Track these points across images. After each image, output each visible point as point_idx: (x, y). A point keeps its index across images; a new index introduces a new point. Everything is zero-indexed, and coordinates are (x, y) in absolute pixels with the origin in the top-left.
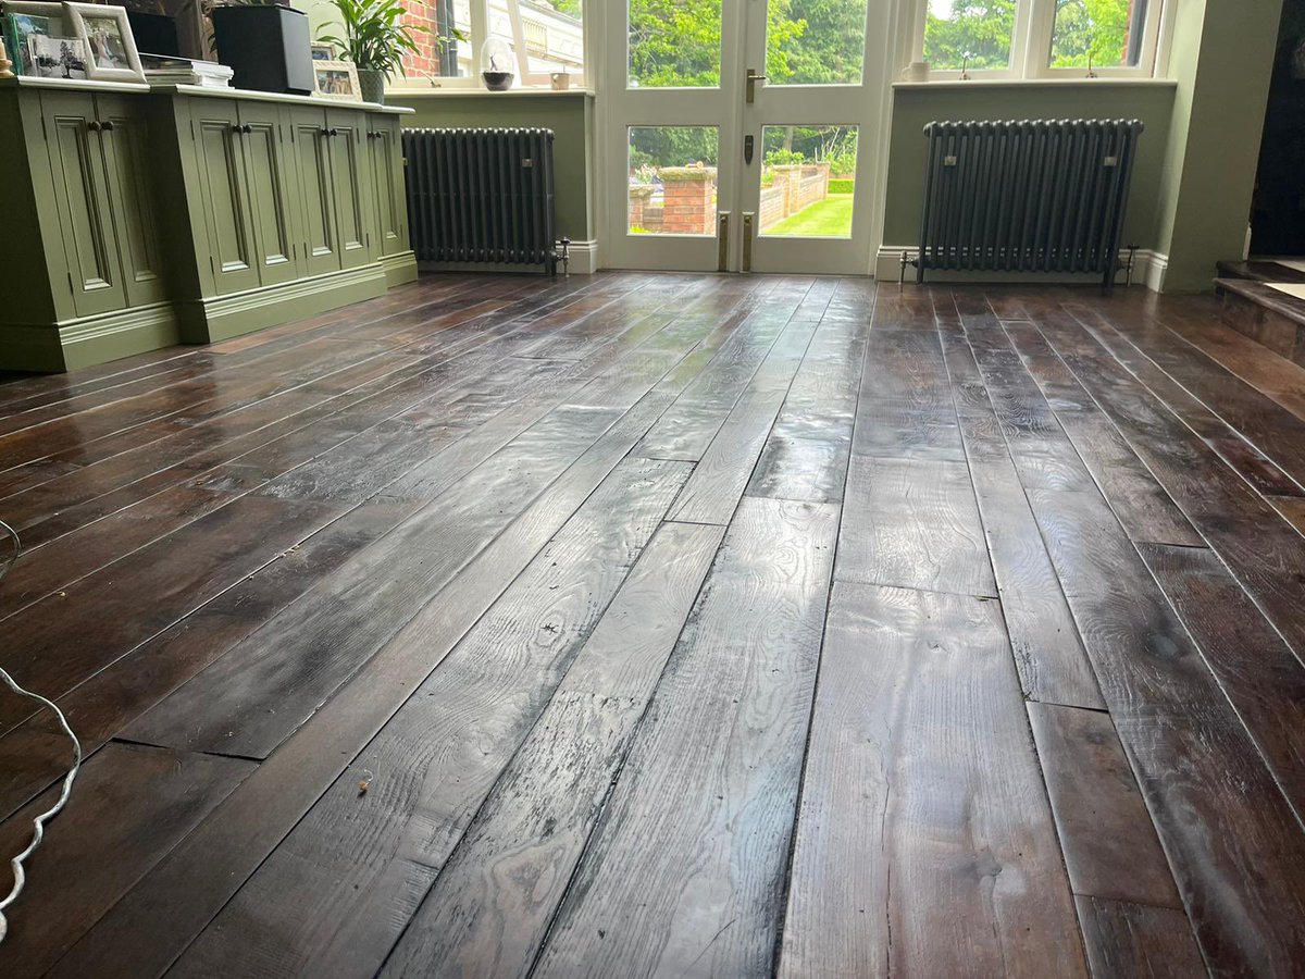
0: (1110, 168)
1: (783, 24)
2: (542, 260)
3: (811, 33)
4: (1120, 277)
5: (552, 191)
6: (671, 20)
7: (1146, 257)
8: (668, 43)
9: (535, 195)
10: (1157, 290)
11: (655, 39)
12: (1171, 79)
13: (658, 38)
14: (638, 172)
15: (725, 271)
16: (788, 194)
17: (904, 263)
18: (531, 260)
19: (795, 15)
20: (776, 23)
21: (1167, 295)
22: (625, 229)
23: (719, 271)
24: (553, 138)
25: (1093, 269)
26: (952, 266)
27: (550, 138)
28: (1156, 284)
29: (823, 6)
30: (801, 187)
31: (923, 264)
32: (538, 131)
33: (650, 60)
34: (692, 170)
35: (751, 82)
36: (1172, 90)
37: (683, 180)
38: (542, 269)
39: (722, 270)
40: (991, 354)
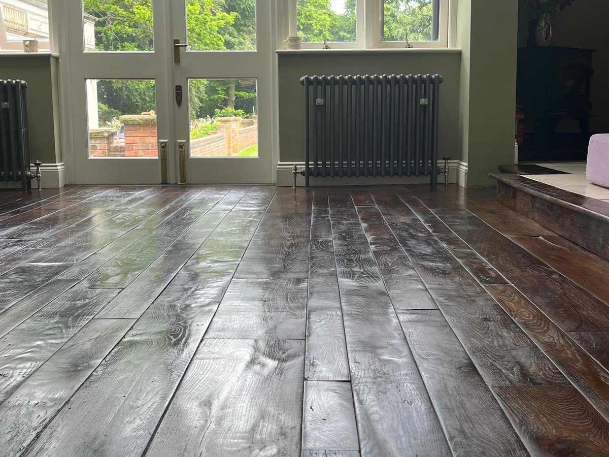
0: (425, 106)
1: (220, 14)
2: (19, 178)
3: (243, 22)
4: (440, 179)
5: (26, 126)
6: (131, 10)
7: (456, 165)
8: (130, 27)
9: (12, 129)
10: (464, 187)
11: (119, 23)
12: (459, 48)
13: (121, 22)
14: (109, 123)
15: (167, 183)
16: (230, 140)
17: (296, 173)
18: (10, 179)
19: (229, 9)
20: (214, 14)
21: (471, 190)
22: (87, 155)
23: (162, 183)
24: (26, 87)
25: (422, 173)
26: (328, 174)
27: (24, 87)
28: (463, 183)
29: (250, 3)
30: (240, 134)
31: (308, 173)
32: (14, 82)
33: (115, 39)
34: (146, 117)
35: (177, 48)
36: (459, 54)
37: (139, 125)
38: (19, 185)
39: (165, 183)
40: (343, 223)
